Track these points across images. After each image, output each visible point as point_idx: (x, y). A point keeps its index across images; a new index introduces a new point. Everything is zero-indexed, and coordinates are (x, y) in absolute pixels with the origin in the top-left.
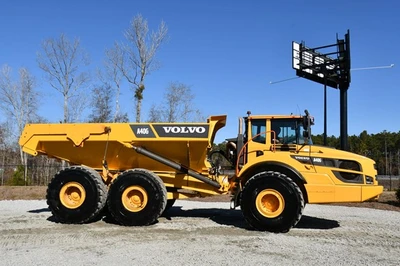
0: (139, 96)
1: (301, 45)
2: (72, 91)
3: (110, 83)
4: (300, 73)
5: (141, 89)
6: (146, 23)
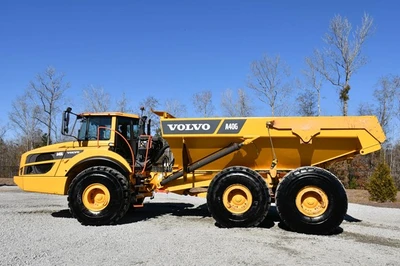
0: (344, 97)
3: (310, 89)
5: (347, 90)
6: (346, 21)
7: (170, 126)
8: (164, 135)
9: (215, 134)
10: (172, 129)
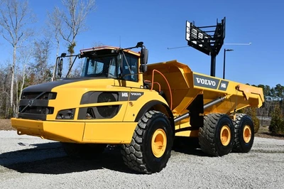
0: (71, 51)
1: (191, 24)
2: (20, 43)
4: (190, 43)
7: (197, 79)
8: (195, 87)
9: (217, 90)
10: (199, 82)
